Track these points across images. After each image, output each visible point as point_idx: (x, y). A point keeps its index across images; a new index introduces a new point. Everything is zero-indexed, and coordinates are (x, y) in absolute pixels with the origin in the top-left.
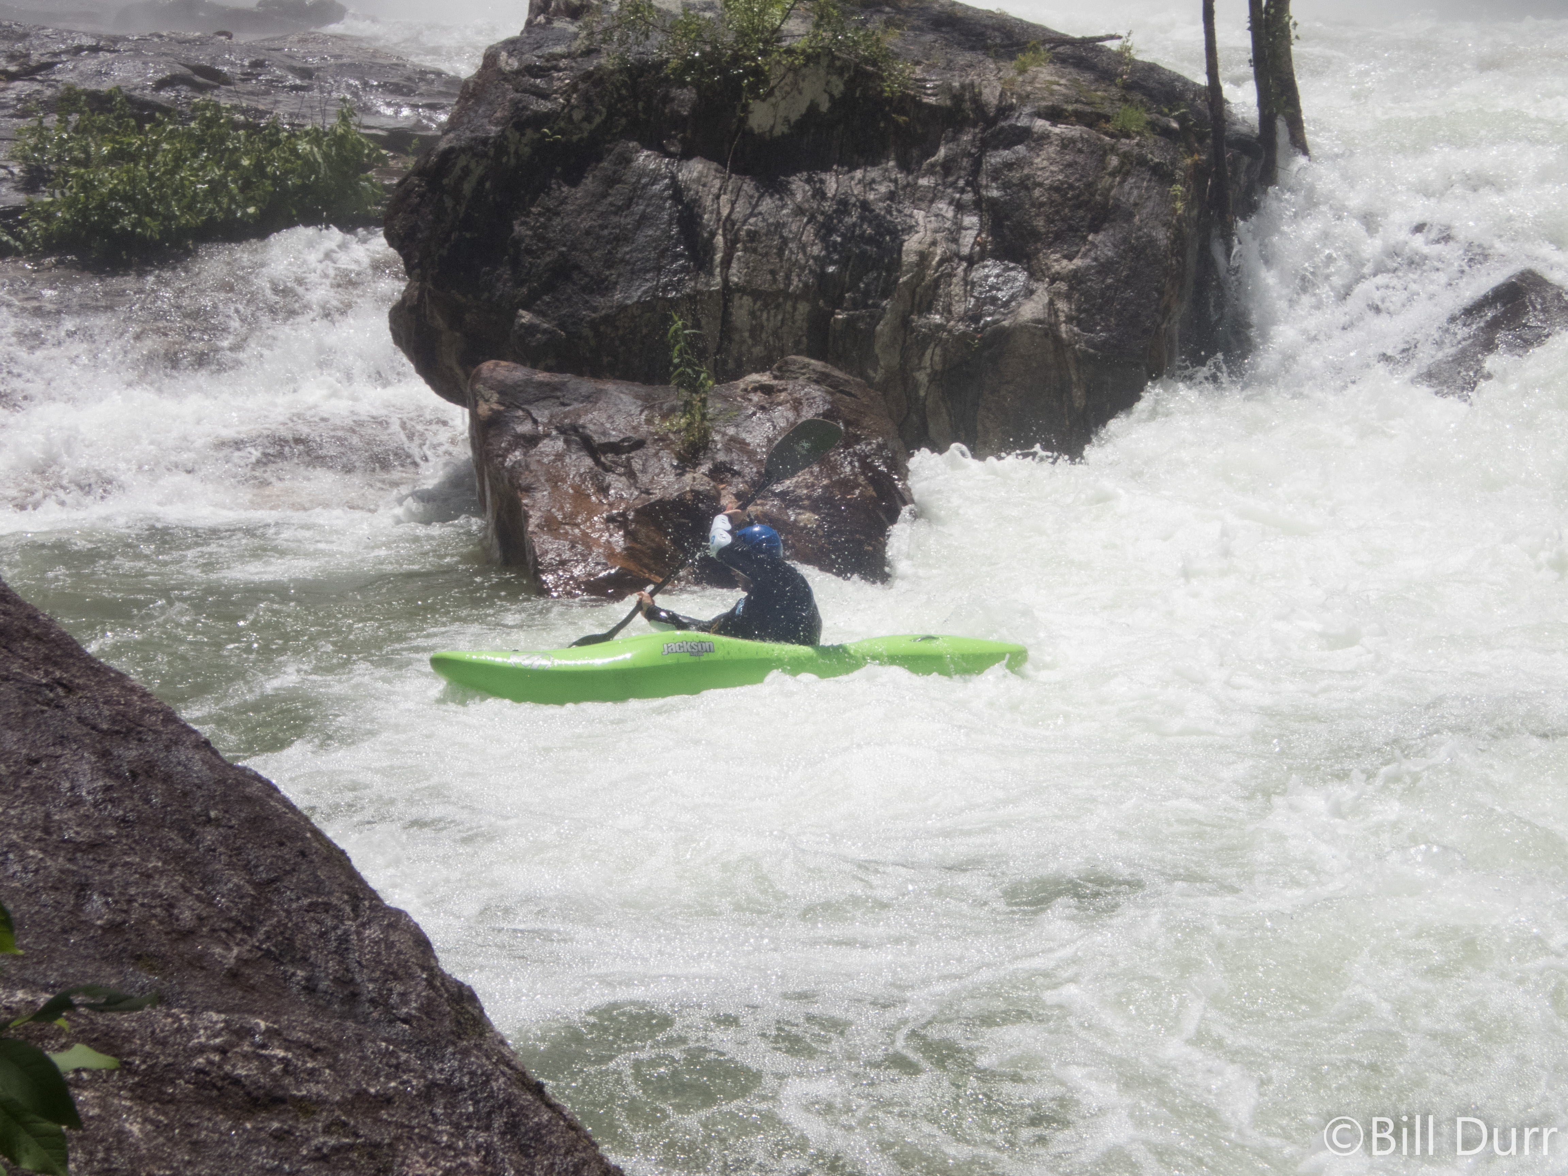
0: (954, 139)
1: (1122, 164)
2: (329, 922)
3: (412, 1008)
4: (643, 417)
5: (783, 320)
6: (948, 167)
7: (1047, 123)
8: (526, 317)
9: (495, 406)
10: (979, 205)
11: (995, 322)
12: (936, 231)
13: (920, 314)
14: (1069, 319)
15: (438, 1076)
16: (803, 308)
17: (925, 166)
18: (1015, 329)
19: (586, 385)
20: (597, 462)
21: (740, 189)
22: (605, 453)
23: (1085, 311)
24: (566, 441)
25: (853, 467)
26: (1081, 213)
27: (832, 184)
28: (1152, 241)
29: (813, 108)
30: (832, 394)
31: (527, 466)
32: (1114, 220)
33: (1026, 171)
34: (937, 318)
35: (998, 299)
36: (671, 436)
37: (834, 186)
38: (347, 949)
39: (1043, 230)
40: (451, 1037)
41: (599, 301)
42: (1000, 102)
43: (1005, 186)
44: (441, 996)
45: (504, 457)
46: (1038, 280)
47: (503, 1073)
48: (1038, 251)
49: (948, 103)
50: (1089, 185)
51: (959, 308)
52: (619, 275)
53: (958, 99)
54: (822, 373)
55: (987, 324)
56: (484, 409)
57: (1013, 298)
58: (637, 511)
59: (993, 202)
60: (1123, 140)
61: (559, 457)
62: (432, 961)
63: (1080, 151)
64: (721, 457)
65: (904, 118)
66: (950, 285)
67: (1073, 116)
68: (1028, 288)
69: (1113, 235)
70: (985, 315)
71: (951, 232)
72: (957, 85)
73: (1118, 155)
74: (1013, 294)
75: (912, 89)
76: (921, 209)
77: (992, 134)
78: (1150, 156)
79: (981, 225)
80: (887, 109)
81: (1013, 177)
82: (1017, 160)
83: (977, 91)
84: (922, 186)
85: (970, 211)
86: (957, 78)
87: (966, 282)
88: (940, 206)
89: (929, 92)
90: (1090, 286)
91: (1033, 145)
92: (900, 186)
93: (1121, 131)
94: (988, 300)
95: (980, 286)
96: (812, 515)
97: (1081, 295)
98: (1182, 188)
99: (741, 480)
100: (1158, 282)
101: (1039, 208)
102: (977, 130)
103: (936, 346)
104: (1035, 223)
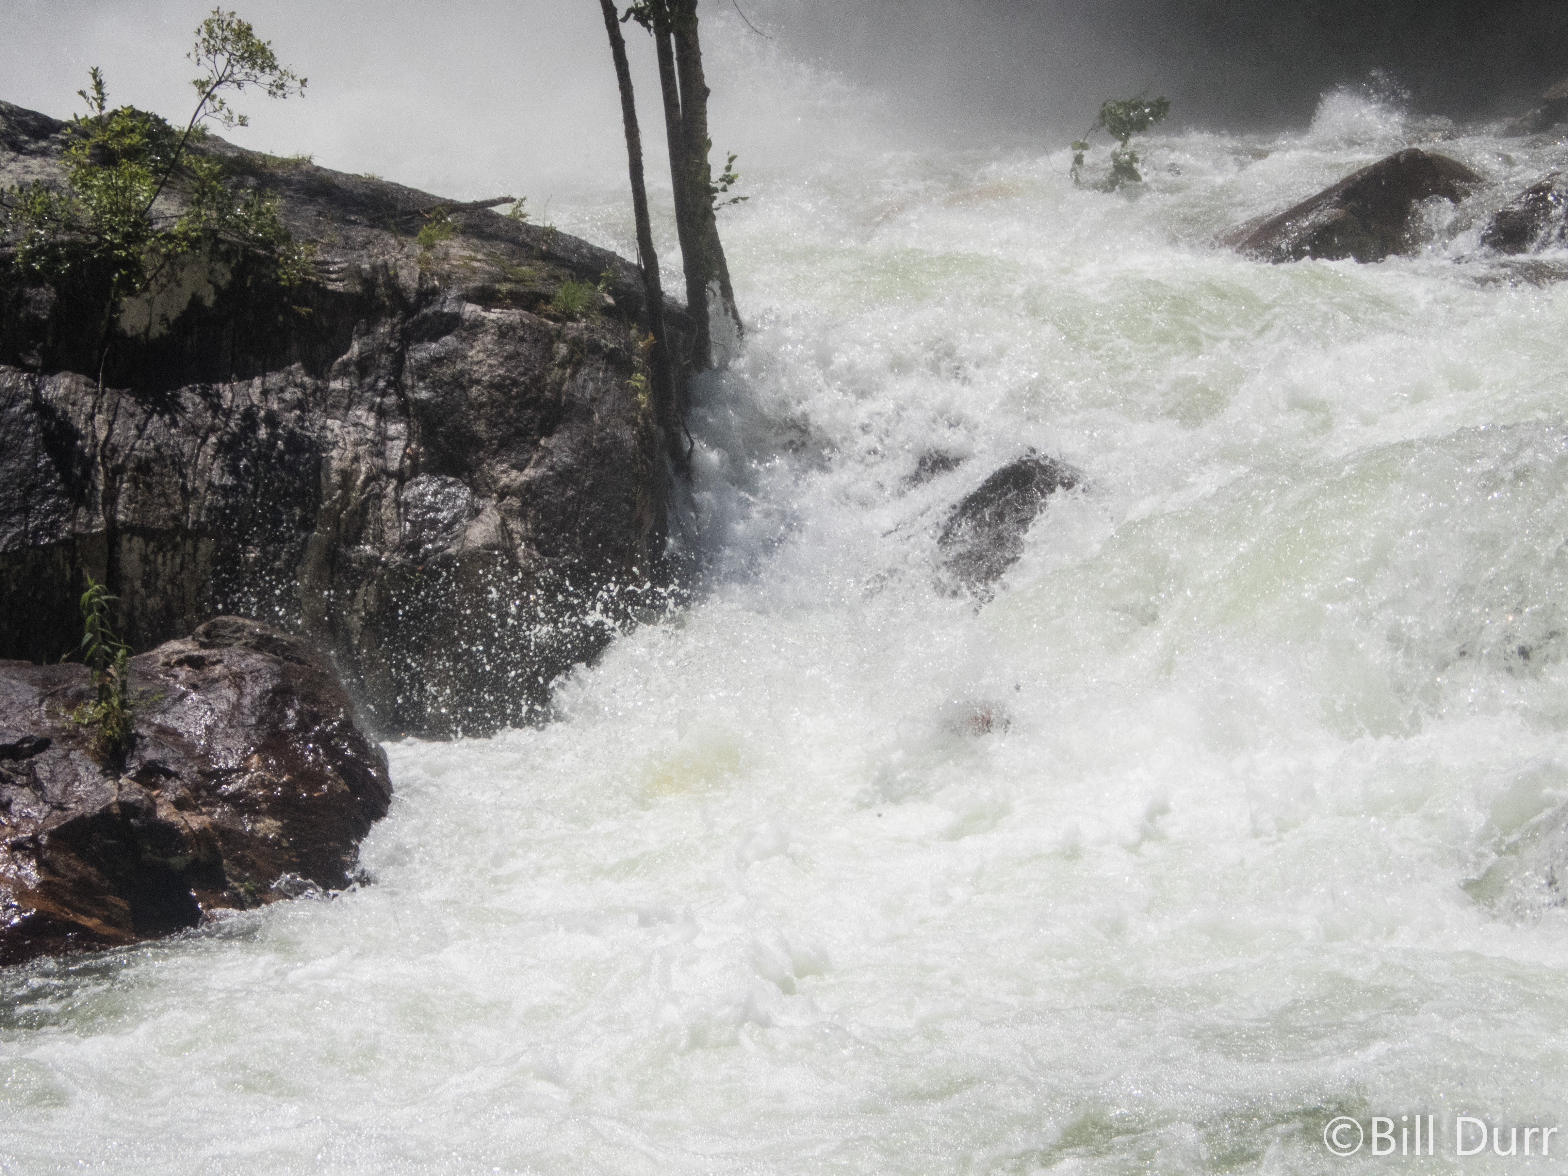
0: (368, 332)
1: (572, 352)
4: (44, 708)
5: (182, 563)
6: (364, 366)
7: (479, 308)
10: (404, 410)
11: (438, 550)
12: (357, 444)
13: (349, 544)
14: (527, 542)
16: (206, 546)
17: (336, 366)
18: (464, 557)
21: (117, 406)
23: (544, 530)
25: (317, 755)
26: (529, 412)
27: (227, 393)
28: (618, 443)
29: (196, 302)
30: (279, 663)
32: (569, 420)
33: (459, 366)
34: (368, 550)
35: (439, 521)
36: (83, 731)
37: (230, 395)
39: (485, 436)
42: (421, 285)
43: (435, 385)
46: (483, 497)
48: (481, 461)
49: (359, 288)
50: (536, 380)
51: (393, 536)
53: (369, 283)
54: (261, 637)
55: (428, 552)
57: (456, 519)
58: (51, 834)
59: (422, 405)
60: (569, 324)
63: (522, 339)
64: (150, 754)
65: (308, 310)
66: (379, 509)
67: (506, 297)
68: (472, 506)
69: (570, 438)
70: (424, 543)
71: (375, 444)
72: (366, 266)
73: (566, 342)
74: (456, 514)
75: (313, 274)
76: (335, 418)
77: (414, 324)
78: (603, 341)
79: (410, 434)
80: (285, 299)
81: (444, 374)
82: (447, 353)
83: (392, 272)
84: (334, 390)
85: (394, 417)
86: (365, 259)
87: (398, 504)
88: (359, 413)
89: (334, 276)
90: (548, 501)
91: (464, 334)
92: (309, 391)
93: (564, 313)
94: (427, 524)
95: (416, 507)
96: (273, 822)
97: (538, 512)
98: (642, 378)
99: (178, 782)
100: (628, 491)
101: (479, 411)
102: (396, 320)
103: (369, 583)
104: (475, 428)
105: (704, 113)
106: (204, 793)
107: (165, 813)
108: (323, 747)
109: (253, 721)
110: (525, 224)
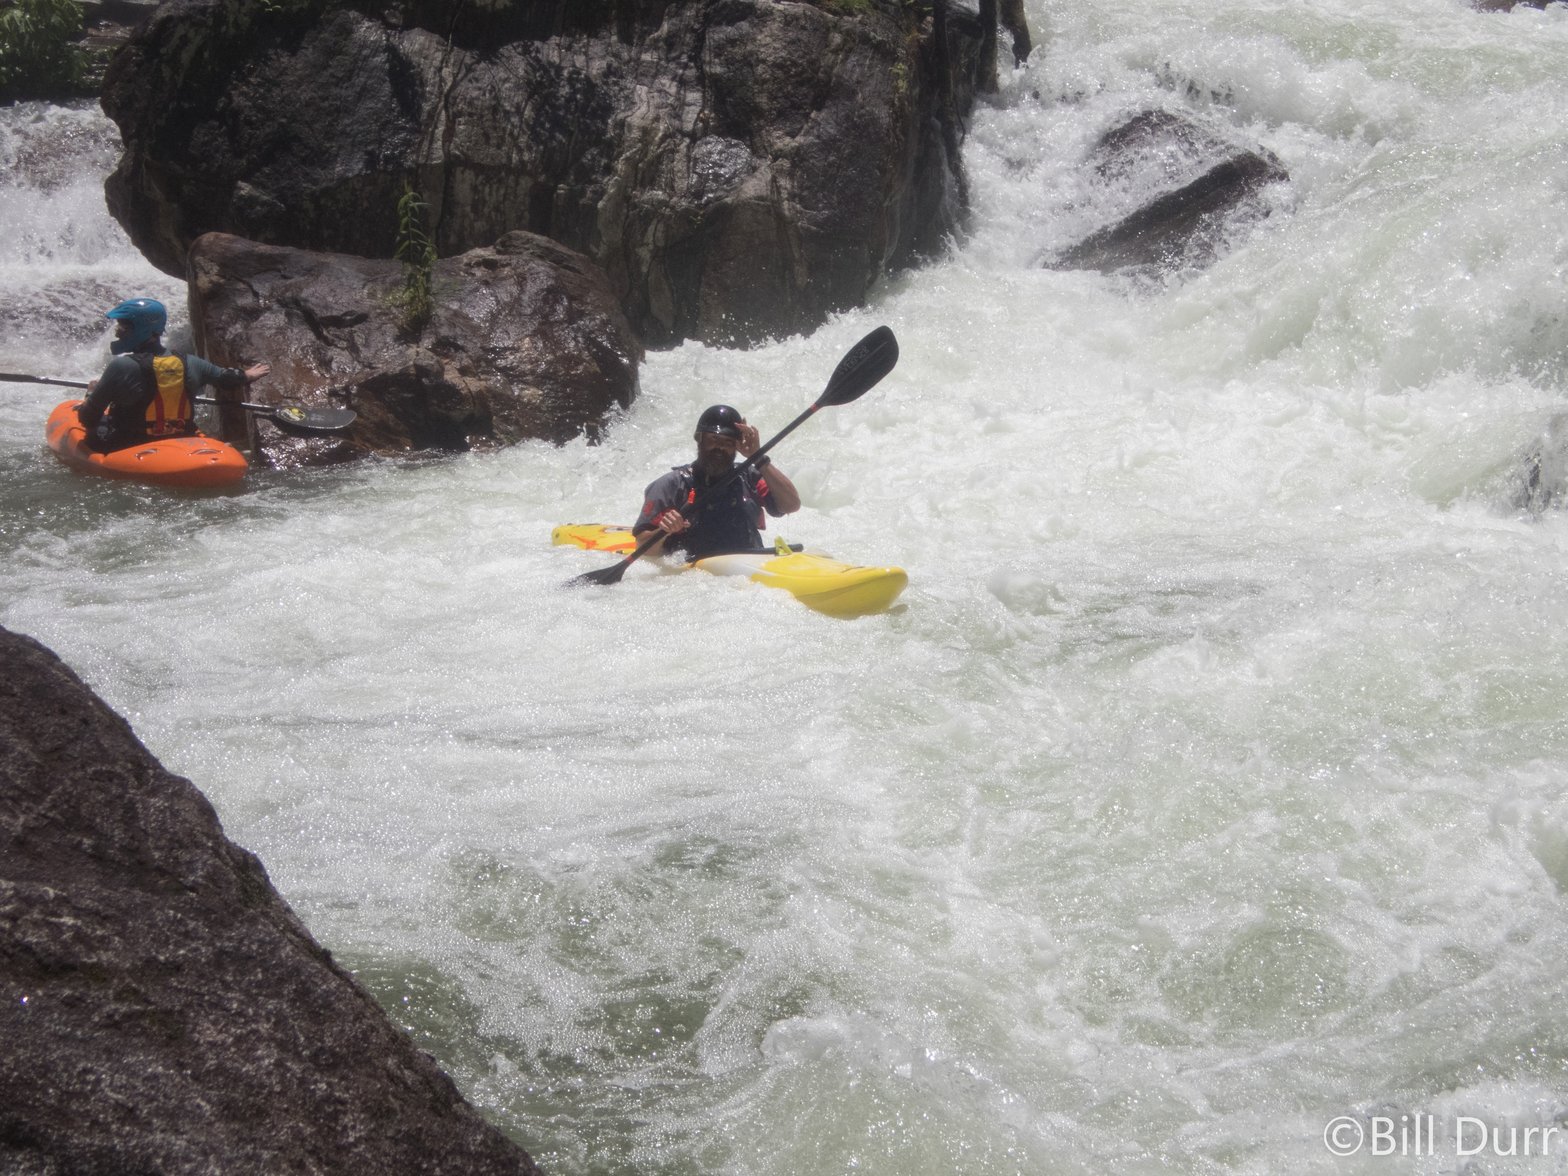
0: (677, 14)
1: (845, 41)
2: (115, 790)
3: (198, 876)
4: (366, 291)
5: (505, 195)
6: (671, 42)
8: (245, 189)
9: (215, 278)
10: (702, 81)
11: (717, 199)
12: (658, 107)
13: (643, 189)
14: (792, 197)
15: (227, 944)
16: (526, 183)
17: (647, 41)
18: (738, 206)
19: (309, 257)
20: (319, 335)
21: (462, 62)
22: (327, 327)
23: (808, 188)
24: (288, 315)
25: (577, 342)
26: (804, 89)
27: (554, 58)
28: (874, 120)
30: (555, 269)
31: (248, 339)
32: (837, 98)
33: (749, 48)
34: (659, 194)
35: (721, 175)
36: (394, 310)
37: (557, 60)
38: (132, 818)
39: (766, 107)
40: (238, 905)
41: (319, 174)
43: (728, 62)
44: (227, 864)
45: (224, 330)
46: (760, 157)
47: (291, 941)
48: (761, 128)
50: (813, 62)
51: (681, 184)
52: (340, 147)
54: (547, 248)
55: (709, 201)
56: (204, 281)
57: (734, 175)
58: (360, 386)
59: (716, 78)
60: (846, 18)
61: (281, 330)
62: (217, 829)
63: (803, 28)
64: (444, 331)
66: (673, 161)
68: (750, 165)
69: (836, 113)
70: (708, 192)
71: (674, 109)
73: (841, 32)
74: (736, 170)
76: (643, 85)
77: (714, 11)
78: (873, 34)
79: (704, 102)
81: (736, 53)
82: (740, 36)
84: (645, 61)
85: (693, 87)
87: (688, 158)
88: (663, 81)
90: (813, 164)
91: (756, 21)
92: (623, 61)
93: (844, 8)
94: (711, 177)
95: (703, 162)
96: (536, 390)
97: (804, 172)
98: (904, 67)
99: (464, 355)
101: (762, 85)
102: (700, 6)
103: (659, 222)
104: (758, 100)
106: (483, 364)
107: (451, 376)
108: (583, 337)
109: (528, 311)
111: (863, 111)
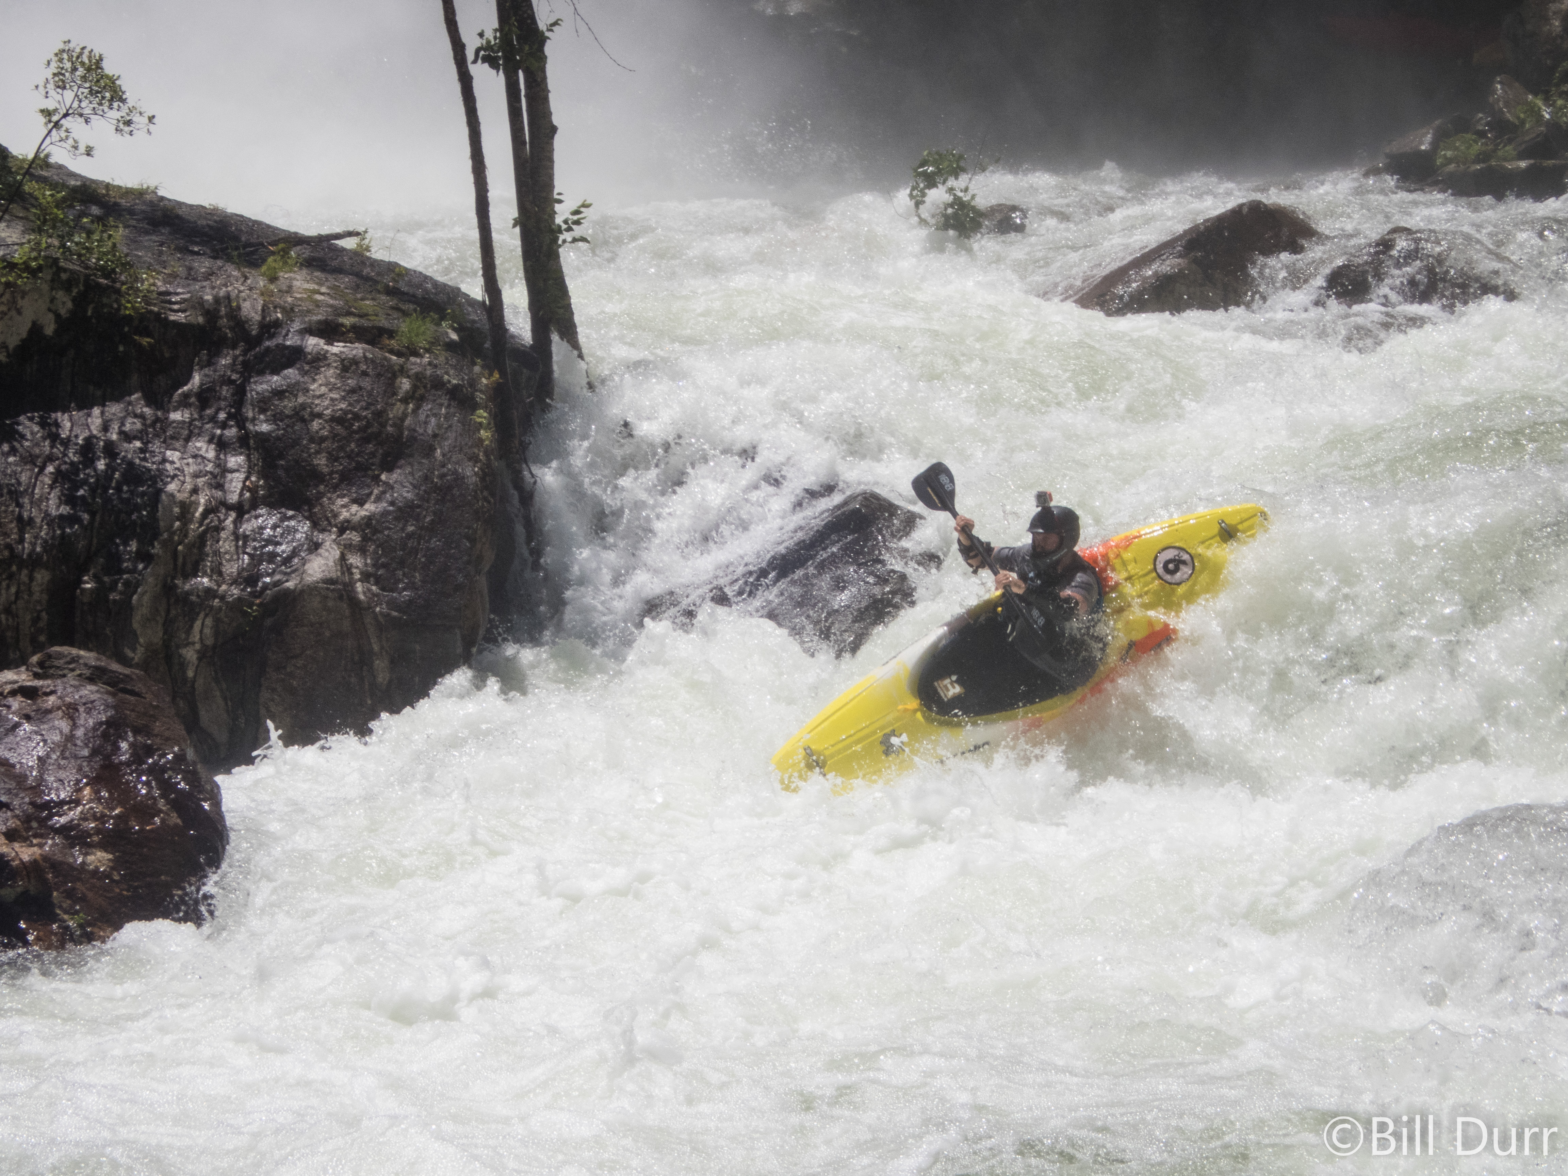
0: (209, 364)
1: (415, 388)
5: (17, 593)
6: (205, 397)
7: (322, 342)
10: (245, 442)
11: (276, 584)
12: (196, 476)
13: (186, 577)
14: (366, 577)
16: (42, 577)
17: (176, 397)
18: (302, 592)
23: (384, 566)
26: (370, 447)
27: (66, 423)
28: (459, 479)
29: (35, 330)
32: (411, 455)
33: (301, 400)
34: (205, 582)
35: (278, 555)
37: (68, 425)
39: (326, 470)
42: (264, 318)
43: (276, 418)
46: (323, 531)
48: (321, 495)
49: (201, 320)
50: (379, 414)
51: (231, 569)
53: (211, 314)
54: (97, 668)
55: (266, 587)
57: (294, 553)
59: (262, 438)
60: (413, 359)
63: (365, 374)
65: (148, 340)
66: (218, 542)
67: (349, 331)
68: (312, 540)
69: (412, 474)
70: (262, 576)
71: (215, 477)
72: (208, 298)
73: (408, 377)
74: (295, 548)
75: (155, 305)
76: (175, 449)
77: (255, 357)
78: (446, 377)
79: (249, 467)
80: (126, 329)
81: (285, 407)
82: (288, 386)
83: (234, 304)
84: (174, 422)
85: (235, 450)
86: (208, 290)
87: (236, 536)
88: (198, 444)
89: (176, 307)
90: (388, 536)
91: (307, 367)
92: (148, 422)
93: (408, 348)
94: (265, 557)
95: (254, 540)
96: (104, 854)
97: (378, 547)
98: (485, 414)
99: (9, 814)
100: (468, 528)
101: (320, 444)
102: (237, 352)
103: (206, 615)
104: (315, 462)
105: (552, 151)
106: (35, 825)
108: (155, 779)
109: (86, 752)
110: (369, 258)
111: (445, 470)
